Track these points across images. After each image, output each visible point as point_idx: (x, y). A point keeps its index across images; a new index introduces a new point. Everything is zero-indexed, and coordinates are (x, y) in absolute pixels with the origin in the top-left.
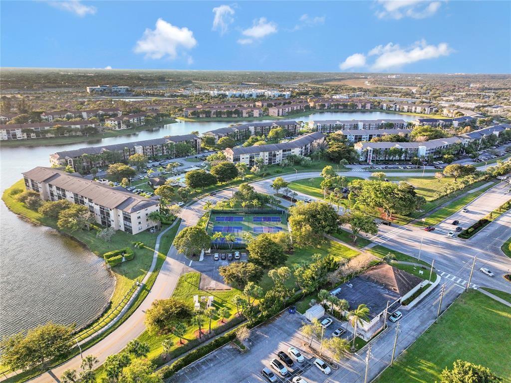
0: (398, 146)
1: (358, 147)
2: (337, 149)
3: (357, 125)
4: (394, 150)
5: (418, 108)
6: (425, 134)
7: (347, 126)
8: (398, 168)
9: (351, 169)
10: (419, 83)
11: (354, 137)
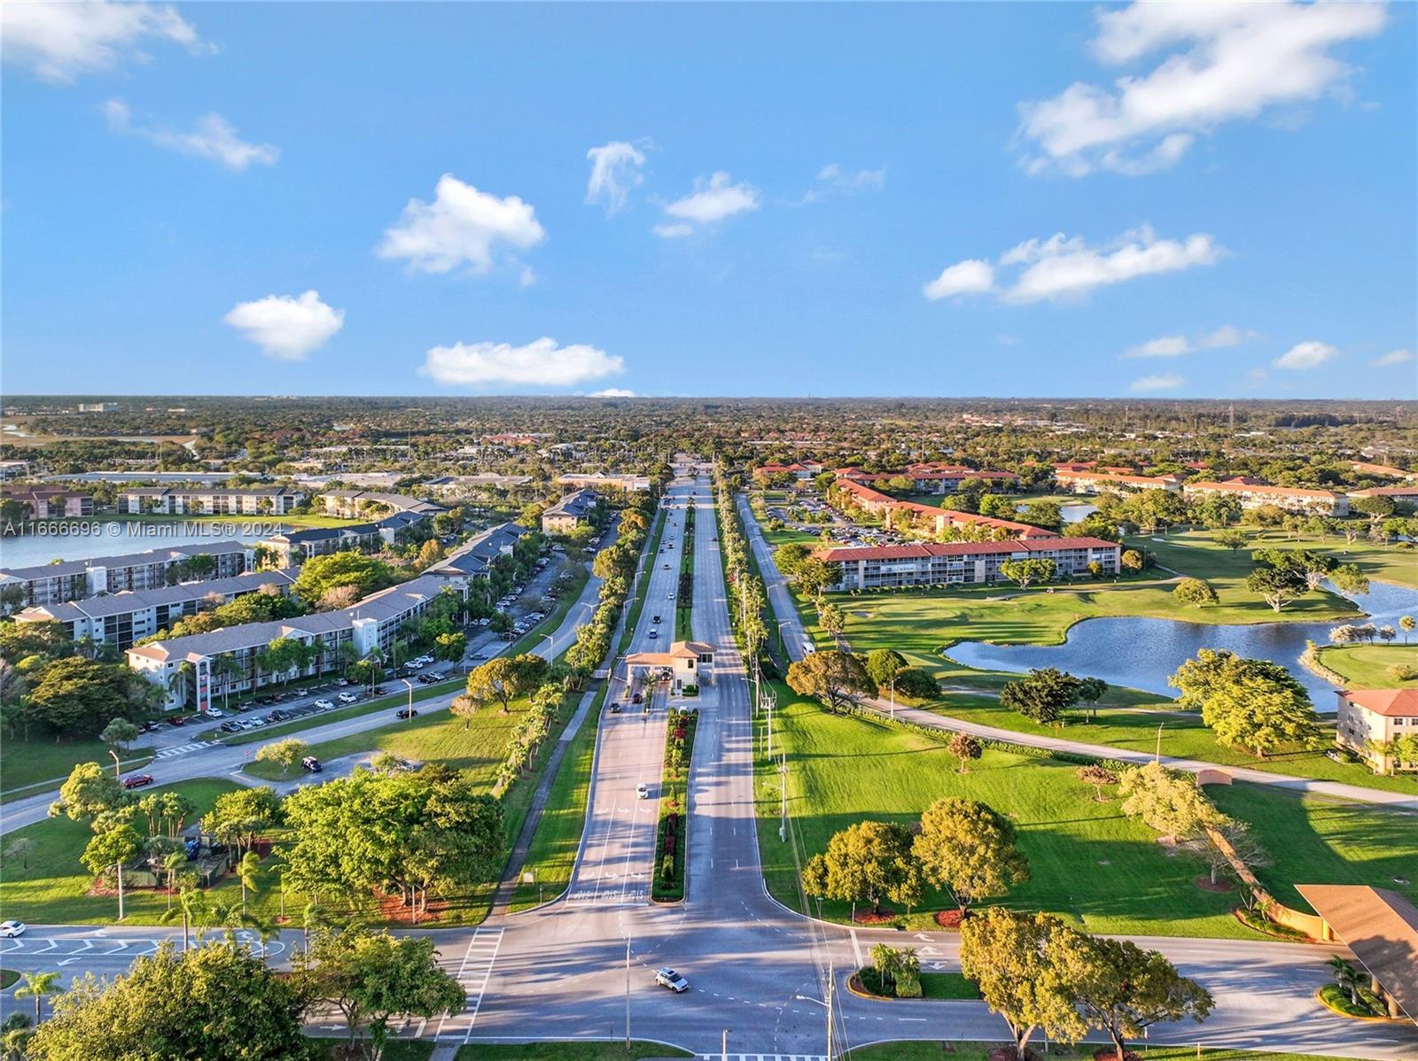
0: (288, 631)
1: (148, 659)
2: (68, 686)
3: (84, 577)
4: (284, 648)
5: (245, 498)
6: (344, 578)
7: (46, 585)
8: (314, 708)
9: (150, 751)
10: (193, 424)
11: (101, 626)
